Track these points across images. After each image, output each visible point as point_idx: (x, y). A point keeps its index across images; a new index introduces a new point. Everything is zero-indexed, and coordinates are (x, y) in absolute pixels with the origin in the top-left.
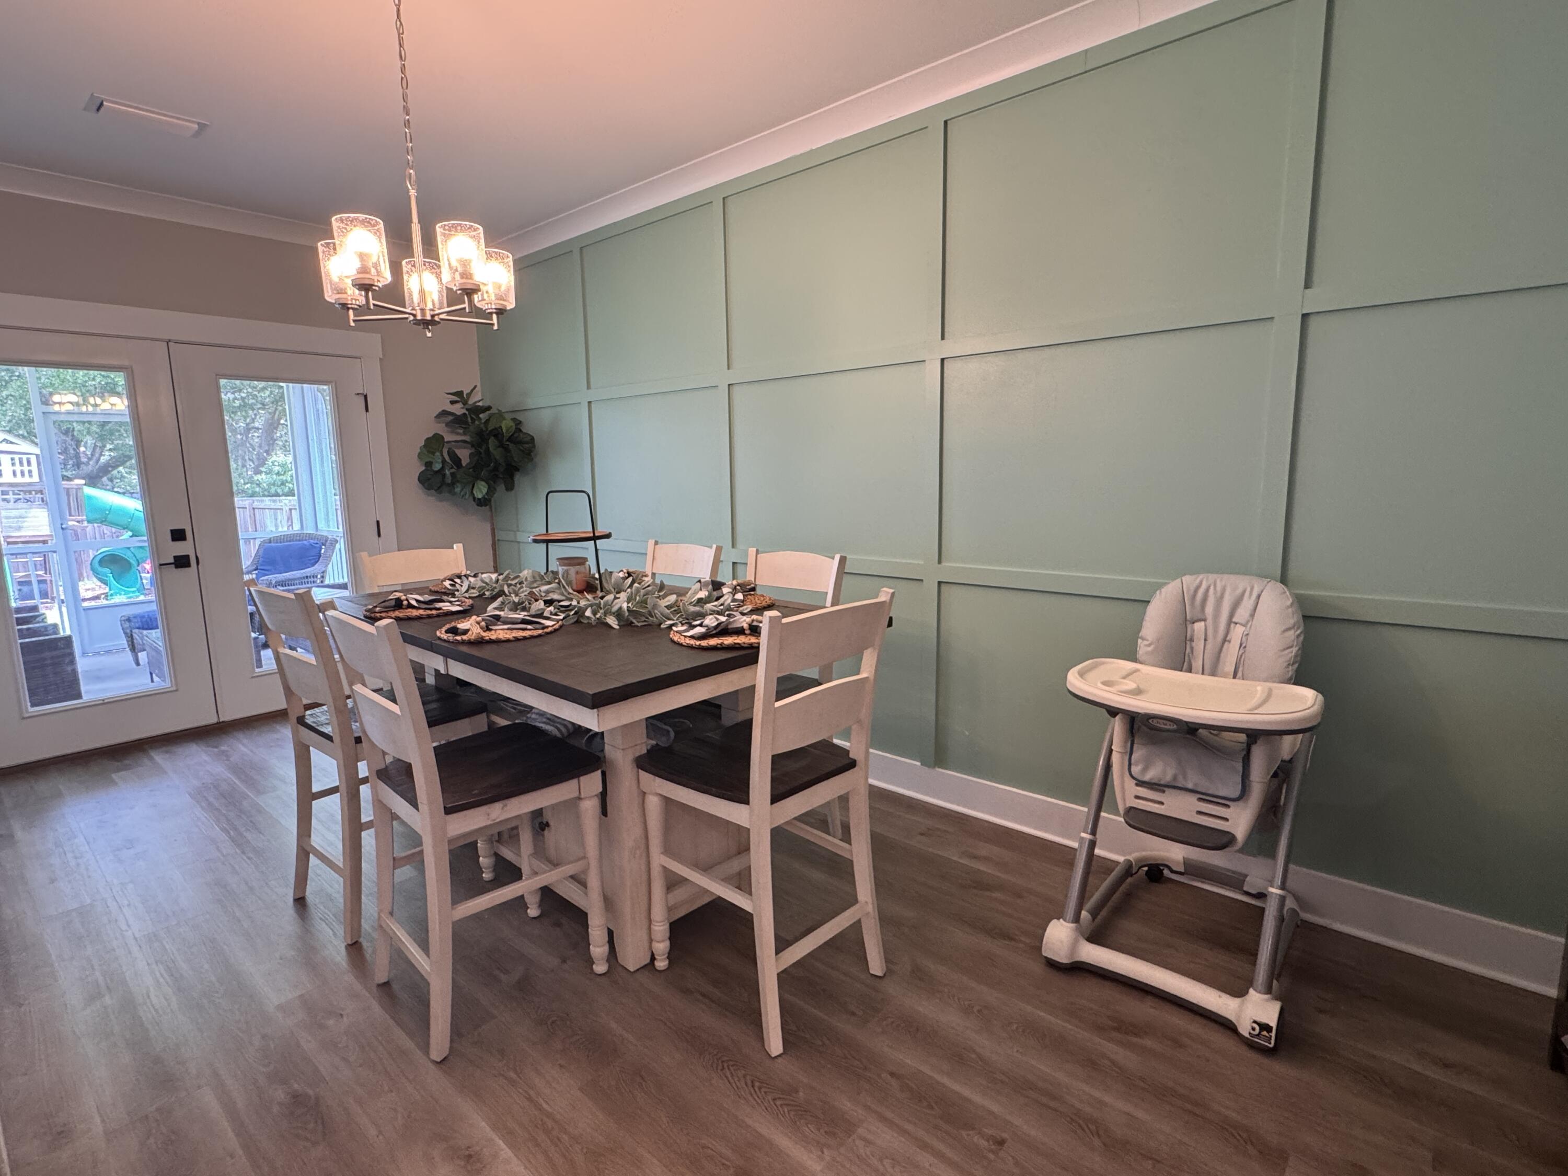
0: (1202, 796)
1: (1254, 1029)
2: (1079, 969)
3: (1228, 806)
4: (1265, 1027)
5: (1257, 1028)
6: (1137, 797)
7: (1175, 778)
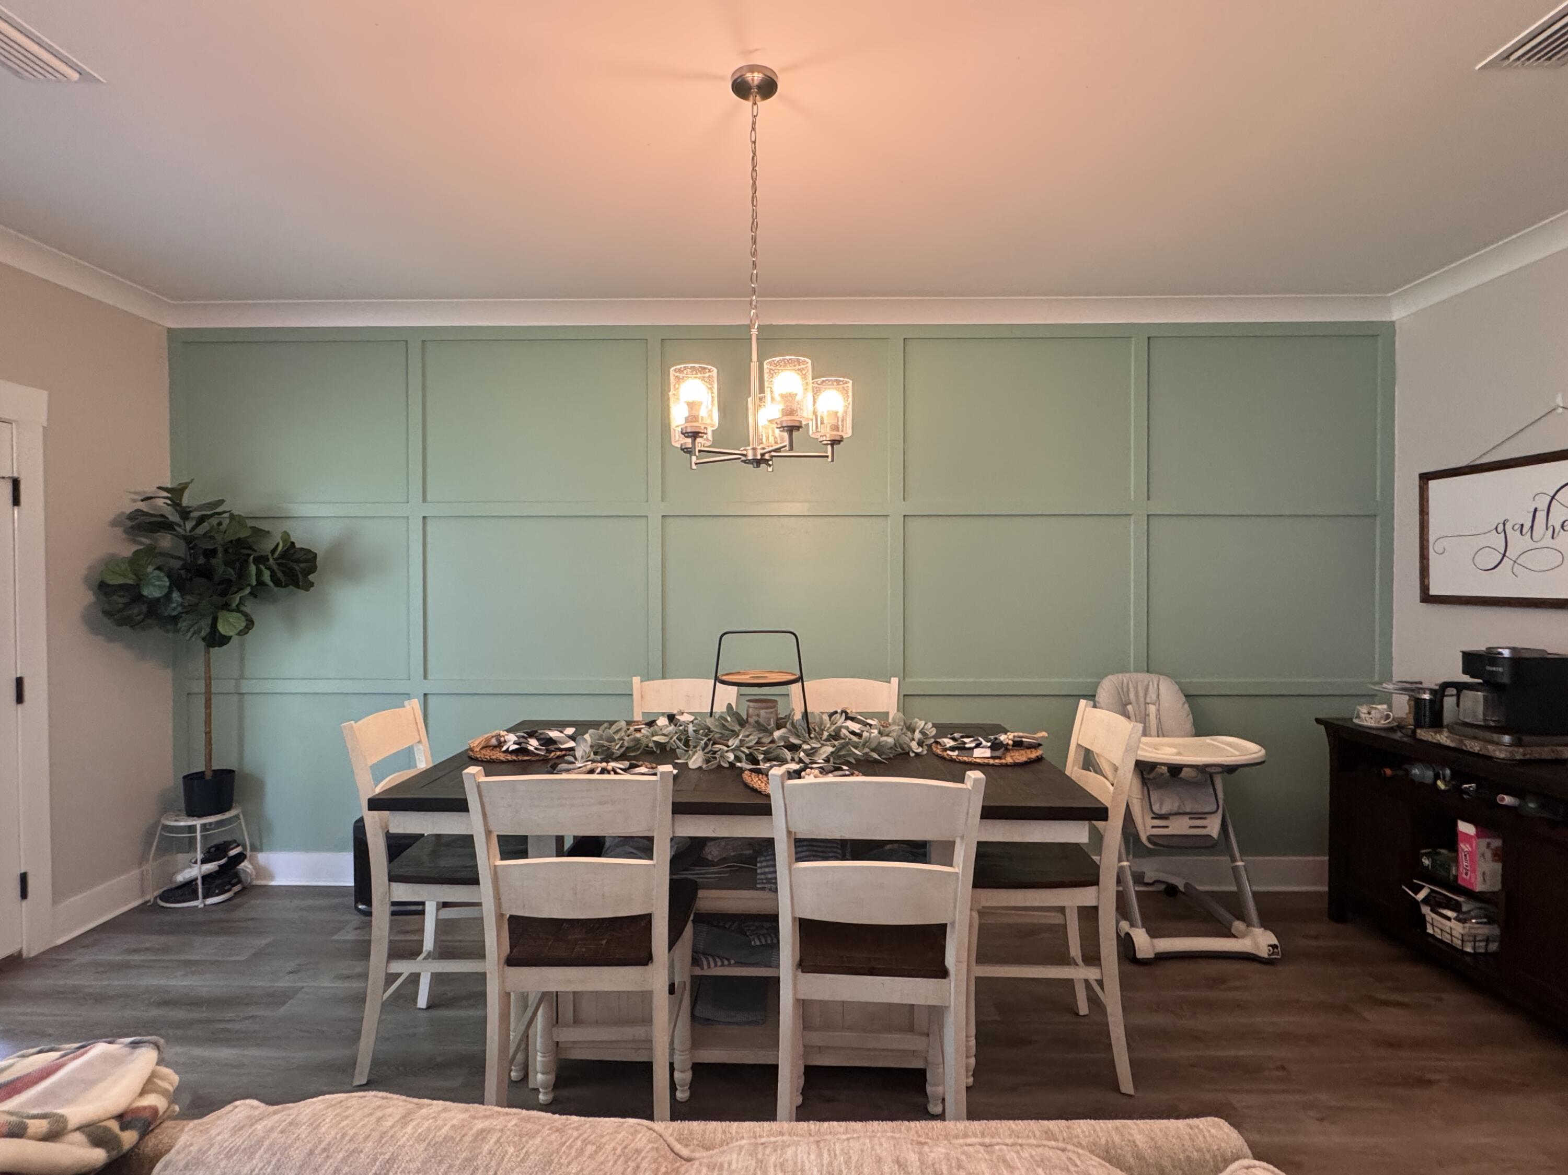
0: (1192, 816)
1: (1270, 950)
2: (1163, 958)
3: (1205, 818)
4: (1274, 946)
5: (1270, 948)
6: (1153, 827)
7: (1179, 807)
